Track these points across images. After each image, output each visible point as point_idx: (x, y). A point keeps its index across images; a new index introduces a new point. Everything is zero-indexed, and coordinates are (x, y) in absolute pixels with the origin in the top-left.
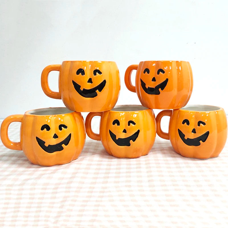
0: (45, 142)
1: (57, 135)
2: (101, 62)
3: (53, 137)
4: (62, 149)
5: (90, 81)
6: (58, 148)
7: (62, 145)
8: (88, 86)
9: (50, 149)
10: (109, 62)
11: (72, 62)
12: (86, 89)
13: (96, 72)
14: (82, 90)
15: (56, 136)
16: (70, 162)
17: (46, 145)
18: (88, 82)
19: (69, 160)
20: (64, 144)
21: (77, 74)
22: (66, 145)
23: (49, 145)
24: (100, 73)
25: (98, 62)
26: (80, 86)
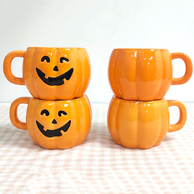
0: (43, 127)
1: (56, 121)
3: (52, 123)
4: (60, 135)
6: (57, 133)
7: (61, 131)
9: (49, 134)
15: (54, 122)
16: (71, 148)
17: (45, 129)
19: (70, 146)
20: (62, 130)
22: (65, 132)
23: (48, 130)
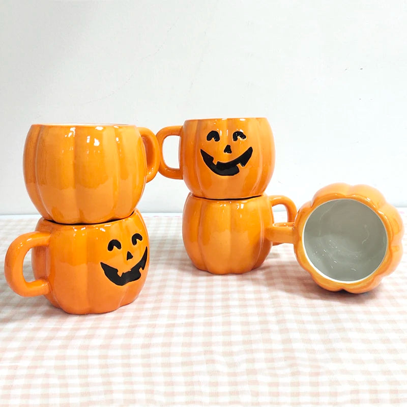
2: (244, 120)
5: (228, 149)
8: (225, 158)
10: (257, 119)
11: (200, 121)
12: (221, 162)
13: (237, 135)
14: (216, 164)
18: (225, 151)
21: (208, 140)
24: (243, 136)
25: (241, 120)
26: (212, 159)
